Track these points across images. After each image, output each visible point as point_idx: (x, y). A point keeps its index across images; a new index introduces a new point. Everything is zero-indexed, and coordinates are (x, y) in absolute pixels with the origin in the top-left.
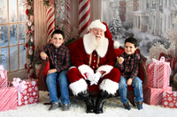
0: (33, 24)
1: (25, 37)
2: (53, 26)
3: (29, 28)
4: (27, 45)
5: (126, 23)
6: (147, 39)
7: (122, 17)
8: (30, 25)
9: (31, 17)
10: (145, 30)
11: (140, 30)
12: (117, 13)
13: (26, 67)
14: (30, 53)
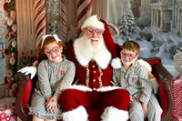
0: (15, 23)
1: (4, 40)
2: (44, 23)
3: (9, 28)
4: (7, 52)
5: (141, 19)
6: (170, 41)
7: (136, 12)
8: (10, 24)
9: (12, 13)
10: (167, 29)
11: (160, 29)
12: (129, 5)
13: (6, 82)
14: (12, 62)
